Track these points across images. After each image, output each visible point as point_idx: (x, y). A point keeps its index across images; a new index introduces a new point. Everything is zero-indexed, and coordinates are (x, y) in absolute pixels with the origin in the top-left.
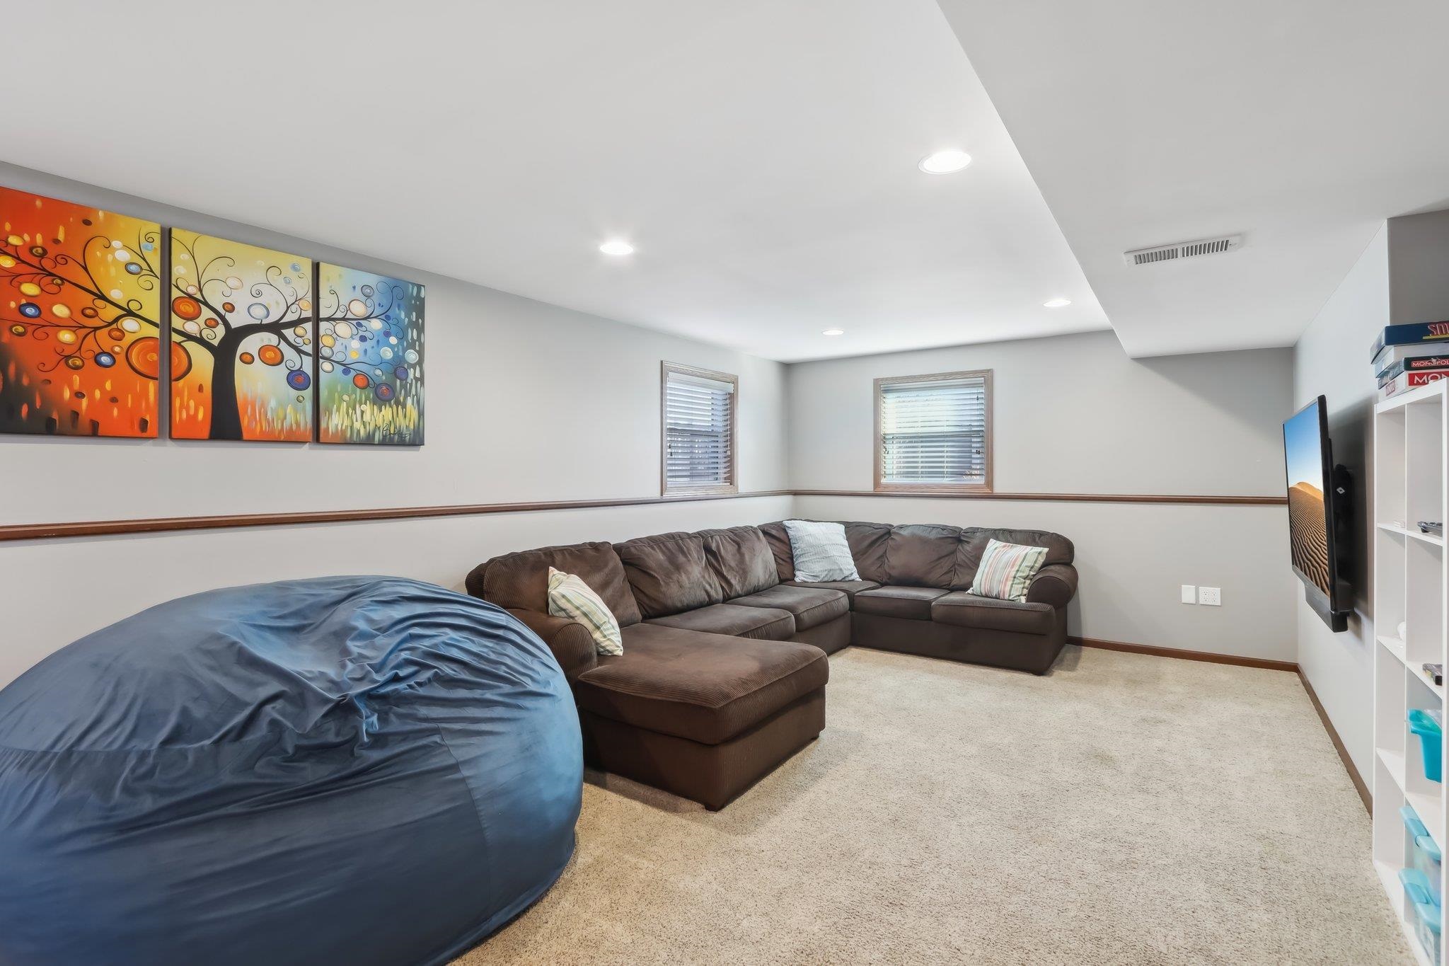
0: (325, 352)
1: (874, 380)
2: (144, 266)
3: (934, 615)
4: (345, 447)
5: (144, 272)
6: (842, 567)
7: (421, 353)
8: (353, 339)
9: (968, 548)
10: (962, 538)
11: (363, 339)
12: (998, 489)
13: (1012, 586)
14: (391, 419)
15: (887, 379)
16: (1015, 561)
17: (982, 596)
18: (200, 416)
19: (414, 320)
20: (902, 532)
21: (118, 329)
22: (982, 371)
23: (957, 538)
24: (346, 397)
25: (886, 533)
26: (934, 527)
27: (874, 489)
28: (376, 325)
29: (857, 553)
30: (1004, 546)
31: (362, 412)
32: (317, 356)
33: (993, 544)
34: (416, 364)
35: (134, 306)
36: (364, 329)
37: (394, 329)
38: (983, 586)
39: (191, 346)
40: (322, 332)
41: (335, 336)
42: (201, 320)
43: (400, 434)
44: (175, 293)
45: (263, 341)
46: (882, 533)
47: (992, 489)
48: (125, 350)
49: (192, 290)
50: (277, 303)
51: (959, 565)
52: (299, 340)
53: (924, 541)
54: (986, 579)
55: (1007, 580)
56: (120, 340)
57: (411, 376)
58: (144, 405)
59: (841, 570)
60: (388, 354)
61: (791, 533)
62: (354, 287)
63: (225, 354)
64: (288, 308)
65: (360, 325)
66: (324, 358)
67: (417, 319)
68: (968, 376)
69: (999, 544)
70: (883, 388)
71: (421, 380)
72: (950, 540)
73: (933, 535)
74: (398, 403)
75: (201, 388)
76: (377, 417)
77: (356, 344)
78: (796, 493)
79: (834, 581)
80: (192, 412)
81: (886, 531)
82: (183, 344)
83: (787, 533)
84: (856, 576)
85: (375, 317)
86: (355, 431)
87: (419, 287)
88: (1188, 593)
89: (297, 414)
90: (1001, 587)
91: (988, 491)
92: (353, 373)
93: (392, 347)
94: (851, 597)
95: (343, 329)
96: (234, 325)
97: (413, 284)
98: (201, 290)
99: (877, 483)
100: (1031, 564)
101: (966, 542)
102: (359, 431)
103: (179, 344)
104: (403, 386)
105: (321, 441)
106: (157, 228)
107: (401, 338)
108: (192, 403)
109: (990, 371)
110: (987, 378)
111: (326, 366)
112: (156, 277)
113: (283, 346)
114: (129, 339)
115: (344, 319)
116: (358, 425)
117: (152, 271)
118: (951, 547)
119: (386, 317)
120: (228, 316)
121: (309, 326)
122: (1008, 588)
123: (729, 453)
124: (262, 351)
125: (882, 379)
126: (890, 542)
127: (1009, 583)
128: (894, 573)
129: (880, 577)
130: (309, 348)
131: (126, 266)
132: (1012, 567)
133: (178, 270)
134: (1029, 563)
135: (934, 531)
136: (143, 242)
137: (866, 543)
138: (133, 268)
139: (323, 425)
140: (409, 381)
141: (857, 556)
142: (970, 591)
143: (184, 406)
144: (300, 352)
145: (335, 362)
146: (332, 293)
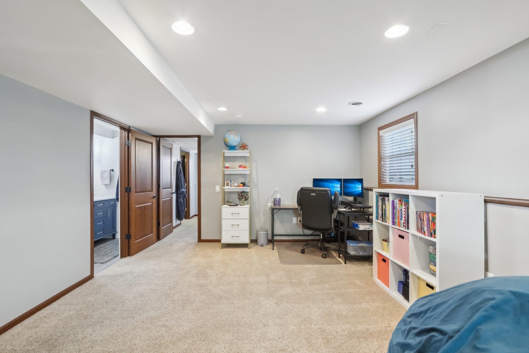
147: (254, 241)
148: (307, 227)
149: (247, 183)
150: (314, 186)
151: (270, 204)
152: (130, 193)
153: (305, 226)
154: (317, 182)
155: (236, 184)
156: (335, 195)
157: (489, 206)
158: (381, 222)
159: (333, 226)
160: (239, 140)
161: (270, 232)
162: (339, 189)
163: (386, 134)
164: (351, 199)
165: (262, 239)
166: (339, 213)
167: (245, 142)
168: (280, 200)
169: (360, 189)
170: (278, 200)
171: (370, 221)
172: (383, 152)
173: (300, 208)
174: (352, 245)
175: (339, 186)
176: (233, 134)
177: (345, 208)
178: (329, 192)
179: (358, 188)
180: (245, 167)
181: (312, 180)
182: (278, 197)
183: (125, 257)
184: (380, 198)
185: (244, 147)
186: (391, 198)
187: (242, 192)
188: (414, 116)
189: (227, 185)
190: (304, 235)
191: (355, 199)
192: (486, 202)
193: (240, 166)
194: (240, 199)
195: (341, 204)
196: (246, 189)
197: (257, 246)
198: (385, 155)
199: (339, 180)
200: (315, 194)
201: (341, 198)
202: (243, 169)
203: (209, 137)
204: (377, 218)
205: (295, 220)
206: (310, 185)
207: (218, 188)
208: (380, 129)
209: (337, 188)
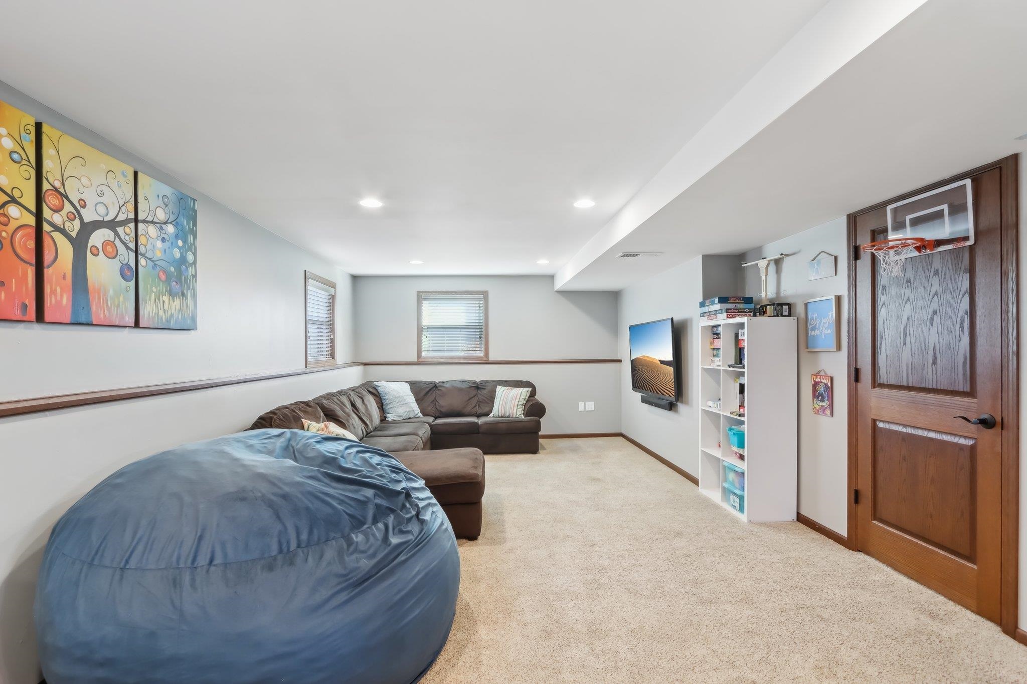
0: (142, 249)
1: (417, 292)
2: (24, 157)
3: (481, 430)
5: (24, 162)
6: (414, 409)
7: (195, 254)
8: (158, 240)
9: (485, 392)
10: (480, 387)
11: (163, 240)
12: (491, 359)
13: (517, 410)
14: (179, 309)
15: (425, 292)
16: (517, 396)
17: (499, 417)
18: (65, 301)
19: (191, 227)
20: (445, 385)
21: (4, 215)
22: (483, 292)
23: (478, 387)
24: (154, 290)
25: (434, 387)
26: (463, 381)
27: (418, 359)
28: (170, 229)
29: (418, 400)
30: (508, 389)
31: (164, 302)
32: (137, 252)
33: (500, 390)
34: (192, 263)
35: (16, 194)
36: (164, 232)
37: (181, 233)
38: (500, 411)
39: (57, 236)
40: (140, 232)
41: (147, 235)
42: (64, 213)
43: (184, 321)
44: (46, 185)
45: (104, 235)
46: (432, 387)
47: (488, 359)
48: (10, 235)
49: (57, 184)
50: (113, 203)
51: (480, 402)
52: (127, 238)
53: (460, 390)
54: (502, 407)
55: (514, 407)
56: (6, 225)
57: (190, 273)
58: (24, 289)
59: (413, 411)
60: (177, 254)
61: (380, 389)
62: (158, 196)
63: (80, 244)
64: (120, 208)
65: (161, 228)
66: (141, 254)
67: (193, 227)
68: (476, 293)
69: (504, 388)
70: (422, 296)
71: (195, 276)
72: (473, 388)
73: (464, 386)
74: (183, 295)
75: (64, 277)
76: (172, 307)
77: (159, 244)
78: (365, 364)
79: (410, 418)
80: (58, 298)
81: (433, 385)
82: (52, 234)
83: (377, 390)
84: (420, 415)
85: (170, 223)
86: (160, 318)
87: (194, 200)
88: (581, 407)
90: (511, 411)
91: (486, 359)
92: (158, 268)
93: (179, 248)
94: (430, 425)
95: (152, 230)
96: (87, 220)
97: (191, 198)
98: (63, 185)
99: (419, 356)
100: (524, 397)
101: (482, 388)
102: (162, 318)
103: (48, 233)
104: (186, 282)
105: (141, 326)
106: (32, 121)
107: (185, 242)
108: (58, 290)
109: (486, 292)
110: (485, 294)
111: (142, 261)
112: (33, 168)
113: (117, 242)
114: (13, 225)
115: (152, 222)
116: (161, 313)
117: (29, 162)
118: (475, 392)
119: (175, 223)
120: (82, 211)
121: (132, 225)
122: (515, 411)
123: (332, 337)
124: (105, 244)
125: (423, 292)
126: (437, 391)
127: (515, 408)
128: (443, 410)
129: (434, 413)
130: (132, 245)
131: (11, 153)
132: (516, 400)
133: (48, 164)
134: (523, 397)
135: (464, 384)
136: (23, 134)
137: (424, 392)
138: (15, 156)
139: (141, 314)
140: (189, 277)
141: (419, 401)
142: (491, 415)
143: (53, 292)
144: (128, 248)
145: (149, 259)
146: (146, 199)
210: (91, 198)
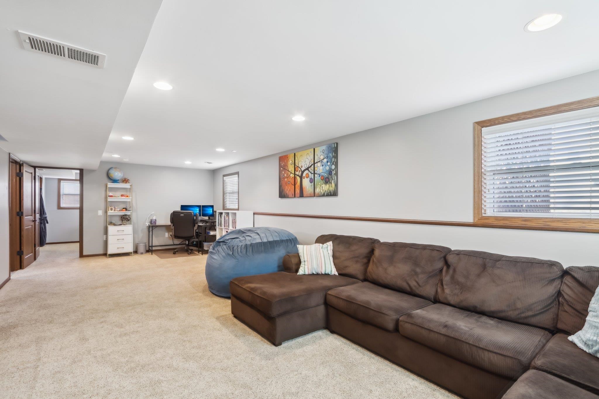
0: (316, 172)
2: (292, 163)
4: (319, 197)
7: (335, 166)
8: (321, 166)
11: (323, 166)
14: (328, 188)
21: (290, 176)
24: (319, 183)
28: (325, 161)
31: (322, 187)
32: (314, 173)
34: (334, 170)
37: (329, 160)
39: (297, 177)
40: (315, 167)
41: (318, 167)
42: (298, 171)
43: (330, 192)
44: (296, 166)
45: (306, 172)
48: (291, 180)
50: (308, 162)
52: (312, 170)
57: (333, 174)
60: (328, 168)
62: (321, 152)
63: (301, 177)
64: (310, 163)
65: (322, 162)
66: (316, 174)
74: (330, 183)
75: (298, 186)
76: (326, 188)
77: (321, 168)
85: (325, 158)
86: (321, 193)
87: (337, 143)
89: (311, 190)
92: (321, 176)
93: (329, 166)
95: (319, 164)
96: (302, 170)
97: (333, 144)
98: (299, 164)
104: (331, 177)
105: (315, 196)
106: (294, 154)
107: (331, 162)
111: (316, 175)
113: (309, 173)
114: (291, 178)
115: (319, 161)
116: (322, 191)
119: (328, 157)
120: (302, 168)
121: (313, 166)
124: (306, 175)
130: (313, 172)
133: (296, 161)
139: (315, 192)
140: (333, 175)
143: (297, 191)
144: (311, 173)
145: (318, 174)
146: (317, 155)
147: (136, 252)
148: (177, 237)
149: (128, 208)
150: (182, 209)
151: (148, 224)
152: (22, 217)
153: (176, 237)
154: (183, 207)
155: (118, 210)
156: (196, 215)
157: (255, 215)
158: (220, 227)
159: (195, 235)
160: (122, 175)
161: (147, 244)
162: (198, 211)
163: (227, 179)
164: (206, 218)
165: (141, 249)
166: (199, 226)
167: (127, 177)
168: (156, 220)
169: (212, 212)
170: (154, 220)
171: (215, 230)
172: (225, 189)
173: (172, 225)
174: (206, 244)
175: (198, 210)
176: (118, 171)
177: (203, 223)
178: (193, 213)
179: (210, 211)
180: (127, 196)
181: (180, 206)
182: (154, 218)
183: (17, 270)
184: (219, 215)
185: (125, 181)
186: (223, 214)
187: (124, 215)
188: (237, 173)
189: (111, 210)
190: (174, 245)
191: (209, 218)
192: (254, 214)
193: (122, 196)
194: (122, 220)
195: (201, 222)
196: (128, 213)
197: (137, 254)
198: (226, 191)
199: (199, 206)
200: (183, 215)
201: (200, 218)
202: (126, 198)
203: (92, 171)
204: (218, 226)
205: (167, 235)
206: (178, 209)
207: (100, 213)
208: (224, 176)
209: (197, 211)
210: (303, 164)
